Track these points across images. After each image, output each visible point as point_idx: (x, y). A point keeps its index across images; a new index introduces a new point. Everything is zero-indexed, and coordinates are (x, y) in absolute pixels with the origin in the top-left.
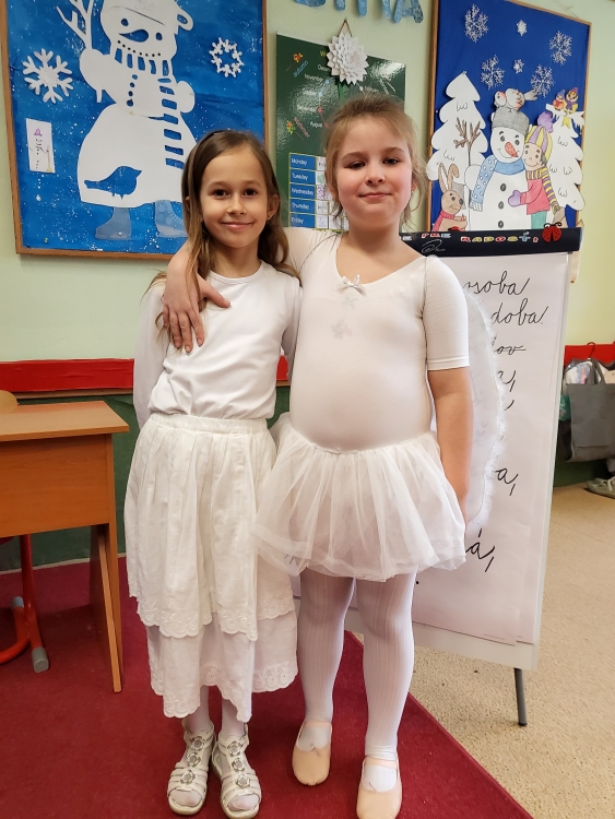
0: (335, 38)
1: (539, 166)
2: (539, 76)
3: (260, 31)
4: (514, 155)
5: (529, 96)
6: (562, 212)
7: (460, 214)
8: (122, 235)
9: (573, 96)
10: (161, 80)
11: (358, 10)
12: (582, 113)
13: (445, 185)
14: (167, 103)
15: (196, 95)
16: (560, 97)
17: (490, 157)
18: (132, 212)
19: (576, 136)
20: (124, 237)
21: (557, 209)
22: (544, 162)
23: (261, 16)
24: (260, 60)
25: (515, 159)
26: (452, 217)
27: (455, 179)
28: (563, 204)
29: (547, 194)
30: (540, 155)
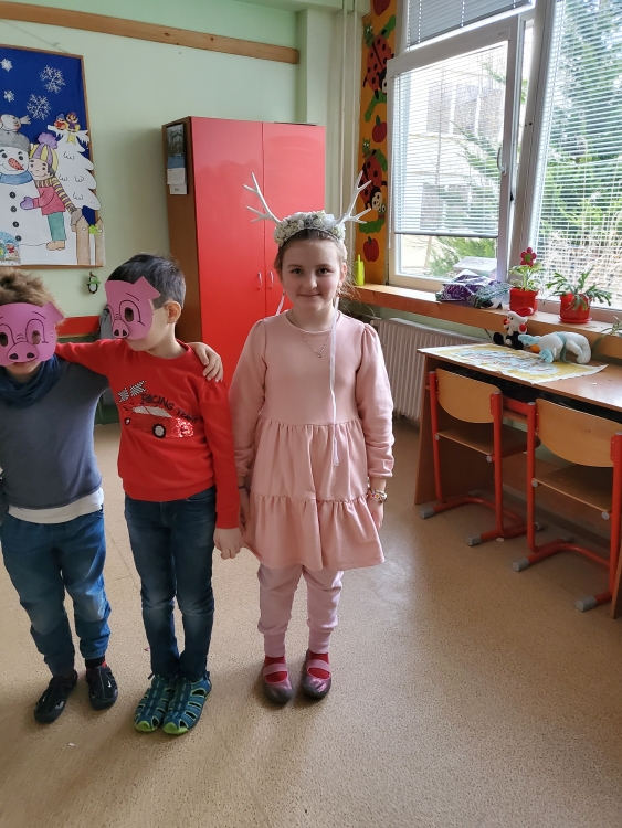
1: (48, 177)
2: (33, 103)
4: (19, 168)
5: (25, 120)
6: (80, 212)
9: (72, 118)
12: (86, 131)
16: (60, 120)
19: (83, 150)
21: (73, 210)
22: (52, 173)
25: (21, 172)
28: (79, 205)
29: (61, 198)
30: (46, 167)
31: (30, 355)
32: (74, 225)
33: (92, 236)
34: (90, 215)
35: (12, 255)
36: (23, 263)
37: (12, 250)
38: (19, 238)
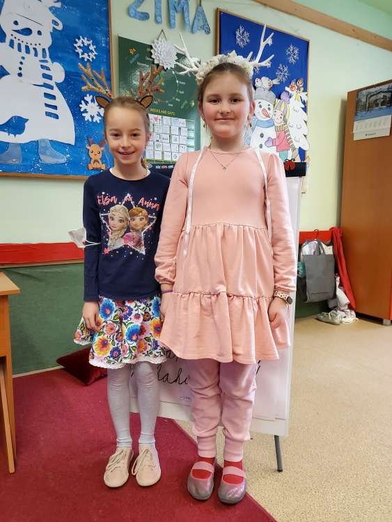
0: (156, 41)
1: (283, 124)
2: (281, 70)
3: (107, 34)
4: (268, 116)
5: (275, 82)
6: (297, 151)
8: (14, 161)
9: (300, 83)
10: (41, 61)
11: (170, 24)
12: (306, 93)
14: (45, 76)
15: (66, 72)
16: (293, 83)
18: (23, 146)
19: (303, 106)
20: (17, 162)
21: (294, 149)
22: (285, 121)
23: (108, 24)
24: (108, 52)
25: (268, 119)
29: (288, 140)
30: (283, 117)
34: (302, 154)
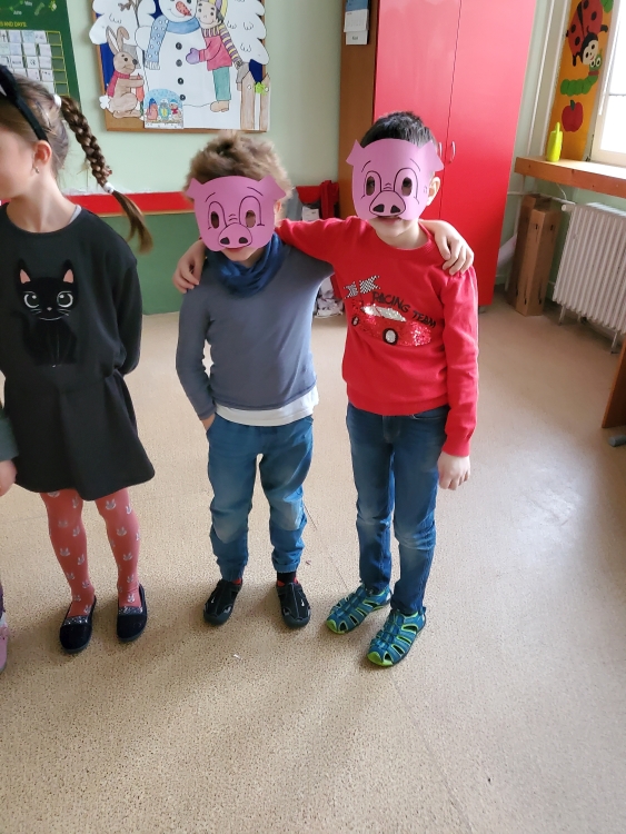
1: (216, 23)
4: (187, 13)
6: (246, 67)
7: (135, 73)
13: (115, 46)
17: (160, 18)
21: (240, 64)
22: (221, 19)
25: (188, 18)
26: (128, 77)
27: (125, 41)
28: (246, 59)
29: (228, 50)
30: (214, 12)
31: (243, 240)
32: (240, 82)
33: (258, 96)
34: (257, 70)
35: (175, 117)
36: (187, 125)
37: (175, 111)
38: (183, 98)
